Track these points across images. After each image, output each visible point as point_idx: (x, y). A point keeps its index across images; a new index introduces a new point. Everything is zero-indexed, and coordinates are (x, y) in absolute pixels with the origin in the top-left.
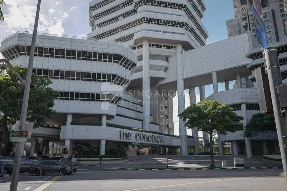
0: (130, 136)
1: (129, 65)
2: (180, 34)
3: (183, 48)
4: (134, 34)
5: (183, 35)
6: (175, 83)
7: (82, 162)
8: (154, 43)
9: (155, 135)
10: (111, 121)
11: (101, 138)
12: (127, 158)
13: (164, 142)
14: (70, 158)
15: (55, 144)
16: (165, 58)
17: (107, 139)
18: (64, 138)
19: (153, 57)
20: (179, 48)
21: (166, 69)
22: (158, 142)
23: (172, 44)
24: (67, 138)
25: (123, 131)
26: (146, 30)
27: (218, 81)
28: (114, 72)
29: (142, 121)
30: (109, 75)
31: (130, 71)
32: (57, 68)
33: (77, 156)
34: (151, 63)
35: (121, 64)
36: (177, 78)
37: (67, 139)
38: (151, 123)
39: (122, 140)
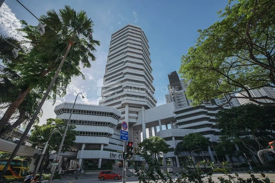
0: (116, 155)
1: (117, 118)
3: (145, 108)
4: (122, 101)
5: (145, 102)
6: (141, 125)
7: (87, 173)
8: (130, 105)
10: (106, 147)
11: (99, 158)
14: (81, 170)
15: (74, 161)
16: (136, 113)
17: (102, 158)
18: (79, 158)
19: (130, 112)
20: (143, 108)
21: (137, 118)
23: (140, 106)
24: (81, 158)
25: (112, 153)
27: (162, 125)
28: (109, 121)
30: (107, 123)
31: (117, 120)
32: (81, 119)
33: (85, 169)
34: (130, 115)
35: (113, 117)
36: (142, 122)
39: (111, 158)
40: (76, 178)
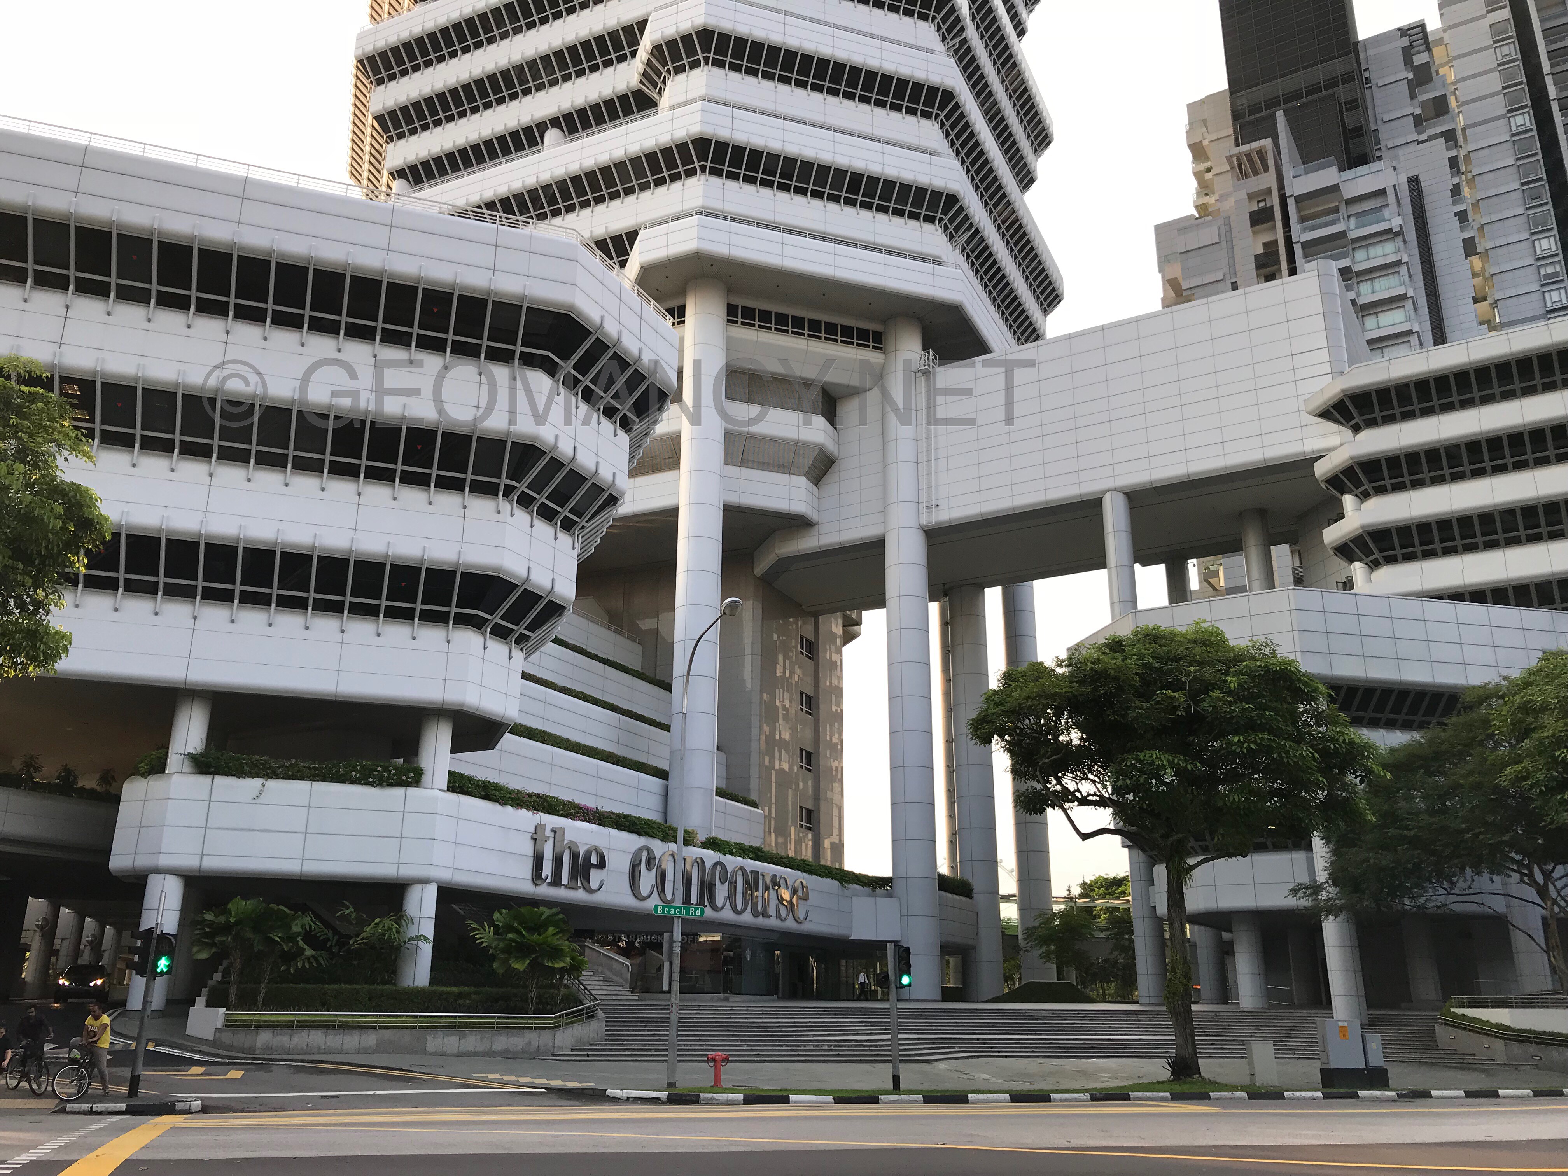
0: (602, 864)
2: (915, 257)
3: (925, 348)
4: (632, 236)
5: (934, 266)
7: (273, 1041)
8: (751, 301)
9: (751, 864)
11: (406, 872)
12: (590, 1014)
13: (801, 915)
14: (177, 1008)
15: (65, 911)
17: (446, 876)
18: (142, 862)
20: (908, 346)
21: (822, 468)
22: (765, 914)
23: (861, 319)
24: (164, 861)
25: (554, 831)
26: (716, 216)
28: (527, 429)
29: (663, 775)
30: (492, 446)
31: (623, 439)
37: (158, 871)
38: (720, 793)
39: (545, 891)
40: (133, 1091)
